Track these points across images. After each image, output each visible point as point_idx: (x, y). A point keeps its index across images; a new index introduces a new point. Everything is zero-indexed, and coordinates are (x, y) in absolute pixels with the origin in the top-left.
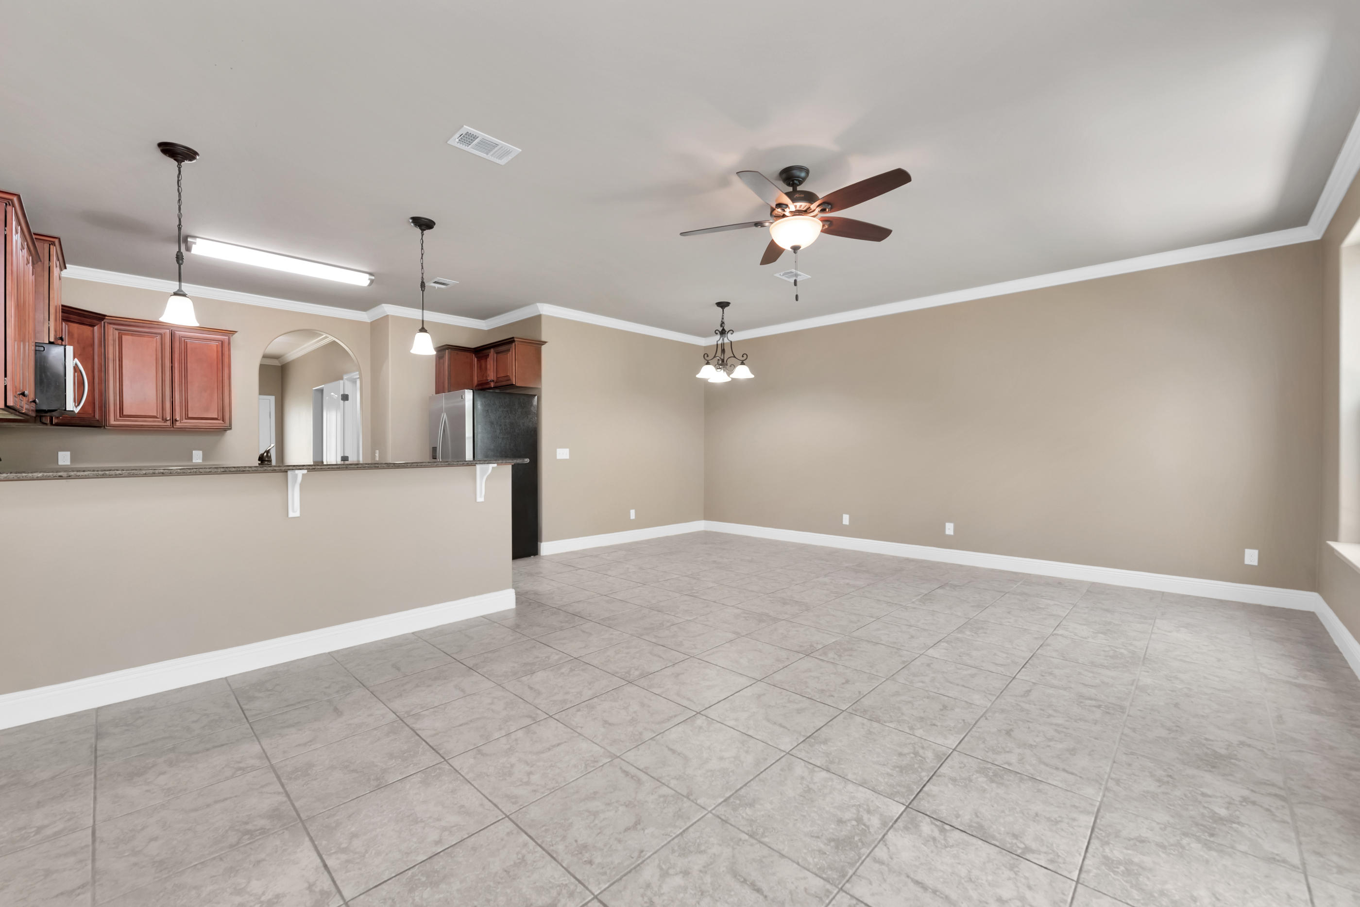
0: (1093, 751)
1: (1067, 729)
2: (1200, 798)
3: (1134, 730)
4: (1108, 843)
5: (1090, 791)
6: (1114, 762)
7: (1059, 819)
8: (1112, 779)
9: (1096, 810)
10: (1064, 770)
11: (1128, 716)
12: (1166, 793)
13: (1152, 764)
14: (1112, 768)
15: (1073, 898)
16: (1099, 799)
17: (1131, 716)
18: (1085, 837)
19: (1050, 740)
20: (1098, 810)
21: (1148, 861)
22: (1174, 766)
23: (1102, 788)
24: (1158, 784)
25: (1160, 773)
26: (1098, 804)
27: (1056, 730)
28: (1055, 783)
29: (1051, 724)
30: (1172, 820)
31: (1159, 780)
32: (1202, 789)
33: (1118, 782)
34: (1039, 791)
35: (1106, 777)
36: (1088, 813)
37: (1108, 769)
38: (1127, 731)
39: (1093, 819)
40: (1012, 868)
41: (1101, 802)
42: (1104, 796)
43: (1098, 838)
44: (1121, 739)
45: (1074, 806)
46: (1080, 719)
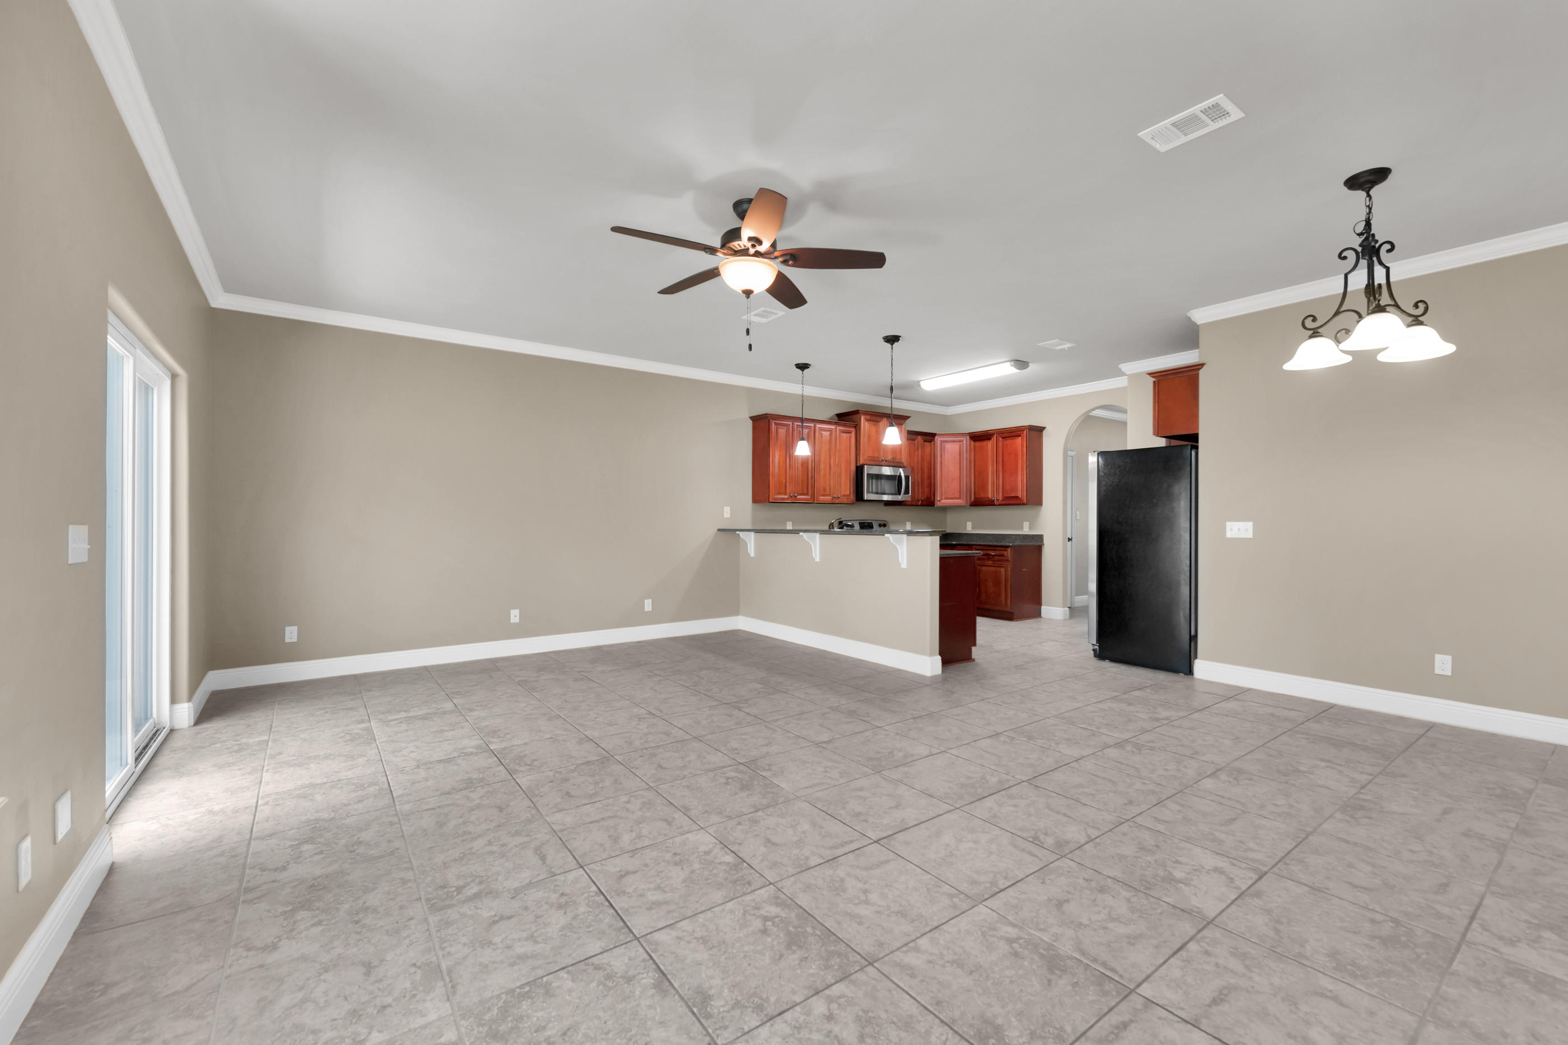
0: (426, 835)
1: (463, 841)
2: (324, 848)
3: (404, 882)
4: (379, 790)
5: (407, 807)
6: (403, 836)
7: (413, 785)
8: (397, 823)
9: (396, 801)
10: (434, 809)
11: (420, 899)
12: (352, 836)
13: (370, 853)
14: (402, 831)
15: (384, 766)
16: (397, 807)
17: (417, 899)
18: (393, 786)
19: (465, 823)
20: (394, 801)
21: (353, 795)
22: (351, 863)
23: (400, 814)
24: (360, 840)
25: (361, 850)
26: (397, 804)
27: (470, 833)
28: (432, 799)
29: (479, 836)
30: (344, 821)
31: (361, 843)
32: (323, 856)
33: (391, 824)
34: (437, 790)
35: (402, 822)
36: (399, 796)
37: (404, 828)
38: (410, 875)
39: (394, 795)
40: (418, 760)
41: (395, 806)
42: (396, 810)
43: (386, 789)
44: (410, 862)
45: (410, 795)
46: (462, 859)
